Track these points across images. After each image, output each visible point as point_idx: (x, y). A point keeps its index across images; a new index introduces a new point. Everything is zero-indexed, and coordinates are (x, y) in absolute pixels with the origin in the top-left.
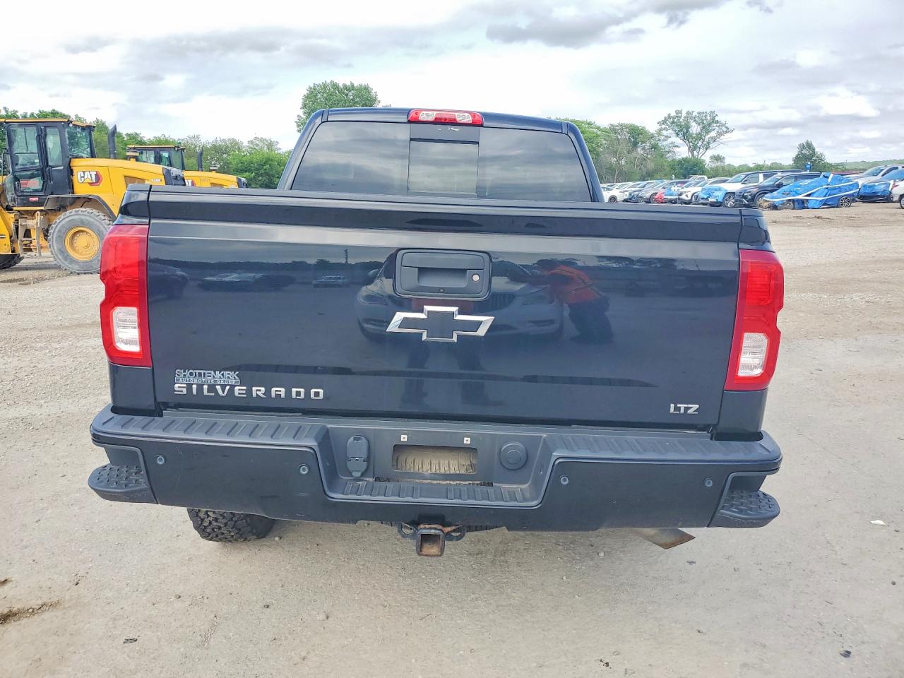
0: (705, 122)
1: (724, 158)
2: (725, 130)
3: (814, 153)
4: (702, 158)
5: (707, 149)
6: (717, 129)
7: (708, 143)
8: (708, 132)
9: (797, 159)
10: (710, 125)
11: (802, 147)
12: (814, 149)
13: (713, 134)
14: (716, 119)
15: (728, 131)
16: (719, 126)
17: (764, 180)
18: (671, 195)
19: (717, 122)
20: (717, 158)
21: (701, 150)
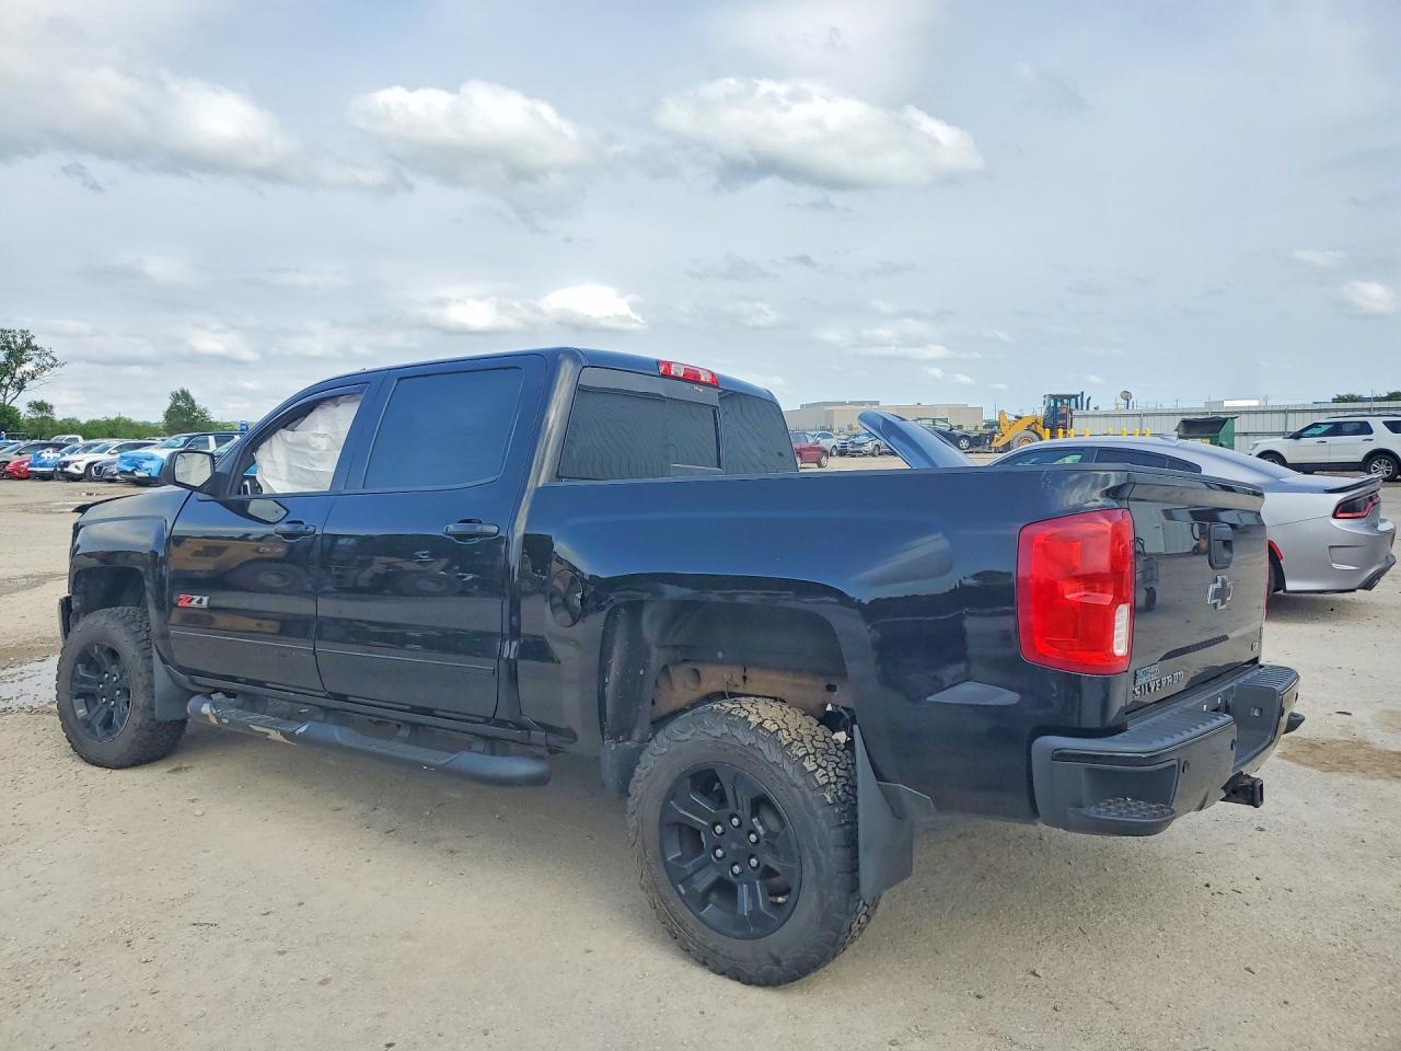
0: (13, 346)
1: (51, 407)
2: (50, 361)
3: (193, 408)
4: (13, 404)
5: (20, 389)
6: (36, 359)
7: (23, 380)
8: (20, 363)
9: (169, 414)
10: (22, 350)
11: (176, 397)
12: (193, 401)
13: (29, 367)
14: (34, 342)
15: (55, 363)
16: (40, 355)
17: (218, 447)
18: (41, 465)
19: (36, 348)
20: (40, 406)
21: (9, 392)
